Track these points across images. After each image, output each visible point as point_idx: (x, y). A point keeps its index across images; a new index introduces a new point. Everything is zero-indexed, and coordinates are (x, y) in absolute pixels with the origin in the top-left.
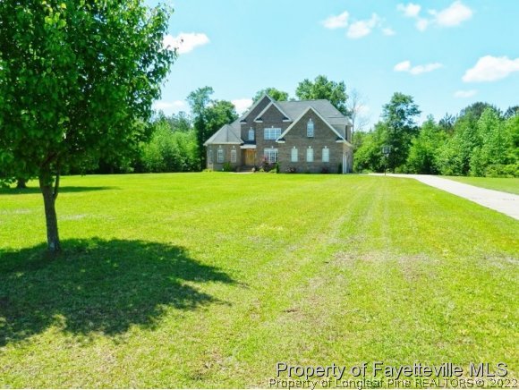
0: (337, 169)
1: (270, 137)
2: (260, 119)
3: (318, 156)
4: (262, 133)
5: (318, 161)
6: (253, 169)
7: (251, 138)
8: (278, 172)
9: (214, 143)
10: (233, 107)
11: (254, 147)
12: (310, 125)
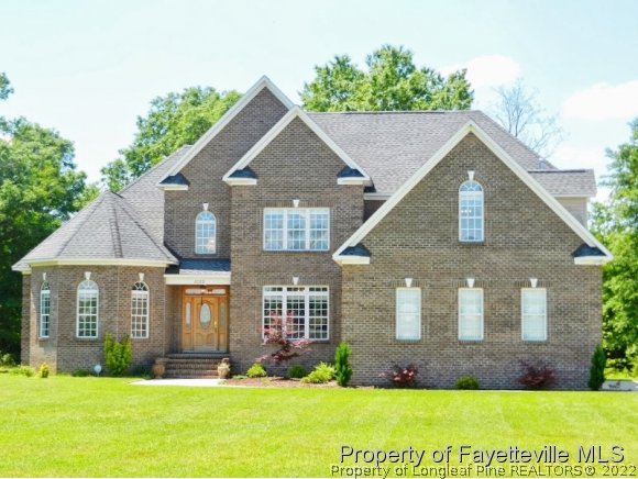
0: (585, 370)
1: (286, 244)
2: (247, 172)
3: (503, 317)
4: (256, 229)
5: (505, 337)
6: (223, 367)
7: (207, 244)
8: (346, 380)
9: (64, 261)
10: (64, 148)
11: (221, 277)
12: (471, 196)
